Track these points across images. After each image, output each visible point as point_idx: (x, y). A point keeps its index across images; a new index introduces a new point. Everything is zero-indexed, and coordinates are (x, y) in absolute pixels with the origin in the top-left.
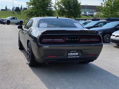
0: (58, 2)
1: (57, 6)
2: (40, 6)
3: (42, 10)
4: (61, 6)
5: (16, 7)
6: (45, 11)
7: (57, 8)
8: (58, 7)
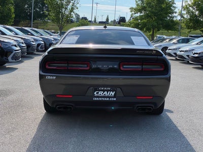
0: (186, 6)
1: (184, 12)
2: (152, 12)
3: (155, 20)
4: (192, 12)
5: (121, 17)
6: (161, 22)
8: (187, 13)
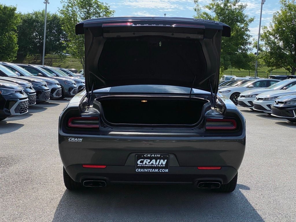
7: (264, 49)
